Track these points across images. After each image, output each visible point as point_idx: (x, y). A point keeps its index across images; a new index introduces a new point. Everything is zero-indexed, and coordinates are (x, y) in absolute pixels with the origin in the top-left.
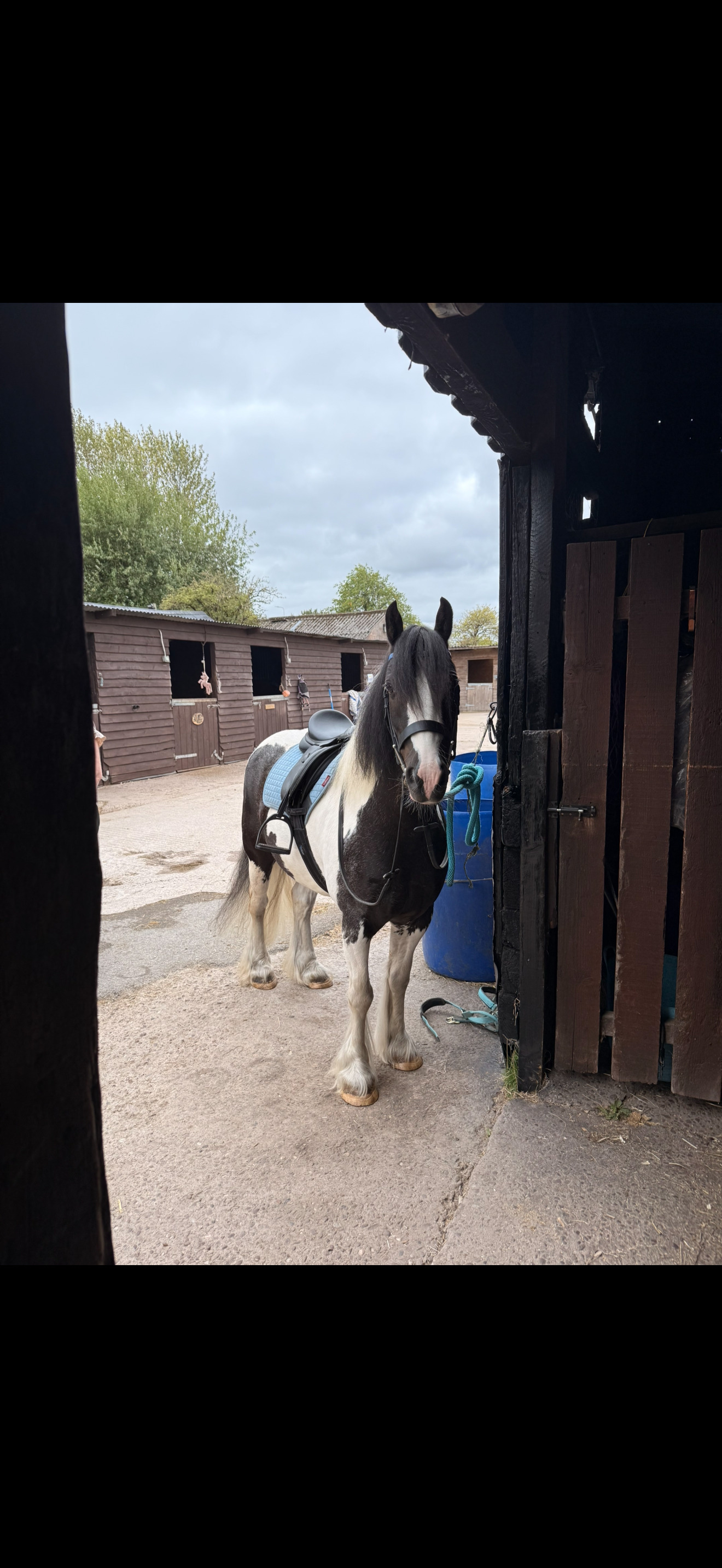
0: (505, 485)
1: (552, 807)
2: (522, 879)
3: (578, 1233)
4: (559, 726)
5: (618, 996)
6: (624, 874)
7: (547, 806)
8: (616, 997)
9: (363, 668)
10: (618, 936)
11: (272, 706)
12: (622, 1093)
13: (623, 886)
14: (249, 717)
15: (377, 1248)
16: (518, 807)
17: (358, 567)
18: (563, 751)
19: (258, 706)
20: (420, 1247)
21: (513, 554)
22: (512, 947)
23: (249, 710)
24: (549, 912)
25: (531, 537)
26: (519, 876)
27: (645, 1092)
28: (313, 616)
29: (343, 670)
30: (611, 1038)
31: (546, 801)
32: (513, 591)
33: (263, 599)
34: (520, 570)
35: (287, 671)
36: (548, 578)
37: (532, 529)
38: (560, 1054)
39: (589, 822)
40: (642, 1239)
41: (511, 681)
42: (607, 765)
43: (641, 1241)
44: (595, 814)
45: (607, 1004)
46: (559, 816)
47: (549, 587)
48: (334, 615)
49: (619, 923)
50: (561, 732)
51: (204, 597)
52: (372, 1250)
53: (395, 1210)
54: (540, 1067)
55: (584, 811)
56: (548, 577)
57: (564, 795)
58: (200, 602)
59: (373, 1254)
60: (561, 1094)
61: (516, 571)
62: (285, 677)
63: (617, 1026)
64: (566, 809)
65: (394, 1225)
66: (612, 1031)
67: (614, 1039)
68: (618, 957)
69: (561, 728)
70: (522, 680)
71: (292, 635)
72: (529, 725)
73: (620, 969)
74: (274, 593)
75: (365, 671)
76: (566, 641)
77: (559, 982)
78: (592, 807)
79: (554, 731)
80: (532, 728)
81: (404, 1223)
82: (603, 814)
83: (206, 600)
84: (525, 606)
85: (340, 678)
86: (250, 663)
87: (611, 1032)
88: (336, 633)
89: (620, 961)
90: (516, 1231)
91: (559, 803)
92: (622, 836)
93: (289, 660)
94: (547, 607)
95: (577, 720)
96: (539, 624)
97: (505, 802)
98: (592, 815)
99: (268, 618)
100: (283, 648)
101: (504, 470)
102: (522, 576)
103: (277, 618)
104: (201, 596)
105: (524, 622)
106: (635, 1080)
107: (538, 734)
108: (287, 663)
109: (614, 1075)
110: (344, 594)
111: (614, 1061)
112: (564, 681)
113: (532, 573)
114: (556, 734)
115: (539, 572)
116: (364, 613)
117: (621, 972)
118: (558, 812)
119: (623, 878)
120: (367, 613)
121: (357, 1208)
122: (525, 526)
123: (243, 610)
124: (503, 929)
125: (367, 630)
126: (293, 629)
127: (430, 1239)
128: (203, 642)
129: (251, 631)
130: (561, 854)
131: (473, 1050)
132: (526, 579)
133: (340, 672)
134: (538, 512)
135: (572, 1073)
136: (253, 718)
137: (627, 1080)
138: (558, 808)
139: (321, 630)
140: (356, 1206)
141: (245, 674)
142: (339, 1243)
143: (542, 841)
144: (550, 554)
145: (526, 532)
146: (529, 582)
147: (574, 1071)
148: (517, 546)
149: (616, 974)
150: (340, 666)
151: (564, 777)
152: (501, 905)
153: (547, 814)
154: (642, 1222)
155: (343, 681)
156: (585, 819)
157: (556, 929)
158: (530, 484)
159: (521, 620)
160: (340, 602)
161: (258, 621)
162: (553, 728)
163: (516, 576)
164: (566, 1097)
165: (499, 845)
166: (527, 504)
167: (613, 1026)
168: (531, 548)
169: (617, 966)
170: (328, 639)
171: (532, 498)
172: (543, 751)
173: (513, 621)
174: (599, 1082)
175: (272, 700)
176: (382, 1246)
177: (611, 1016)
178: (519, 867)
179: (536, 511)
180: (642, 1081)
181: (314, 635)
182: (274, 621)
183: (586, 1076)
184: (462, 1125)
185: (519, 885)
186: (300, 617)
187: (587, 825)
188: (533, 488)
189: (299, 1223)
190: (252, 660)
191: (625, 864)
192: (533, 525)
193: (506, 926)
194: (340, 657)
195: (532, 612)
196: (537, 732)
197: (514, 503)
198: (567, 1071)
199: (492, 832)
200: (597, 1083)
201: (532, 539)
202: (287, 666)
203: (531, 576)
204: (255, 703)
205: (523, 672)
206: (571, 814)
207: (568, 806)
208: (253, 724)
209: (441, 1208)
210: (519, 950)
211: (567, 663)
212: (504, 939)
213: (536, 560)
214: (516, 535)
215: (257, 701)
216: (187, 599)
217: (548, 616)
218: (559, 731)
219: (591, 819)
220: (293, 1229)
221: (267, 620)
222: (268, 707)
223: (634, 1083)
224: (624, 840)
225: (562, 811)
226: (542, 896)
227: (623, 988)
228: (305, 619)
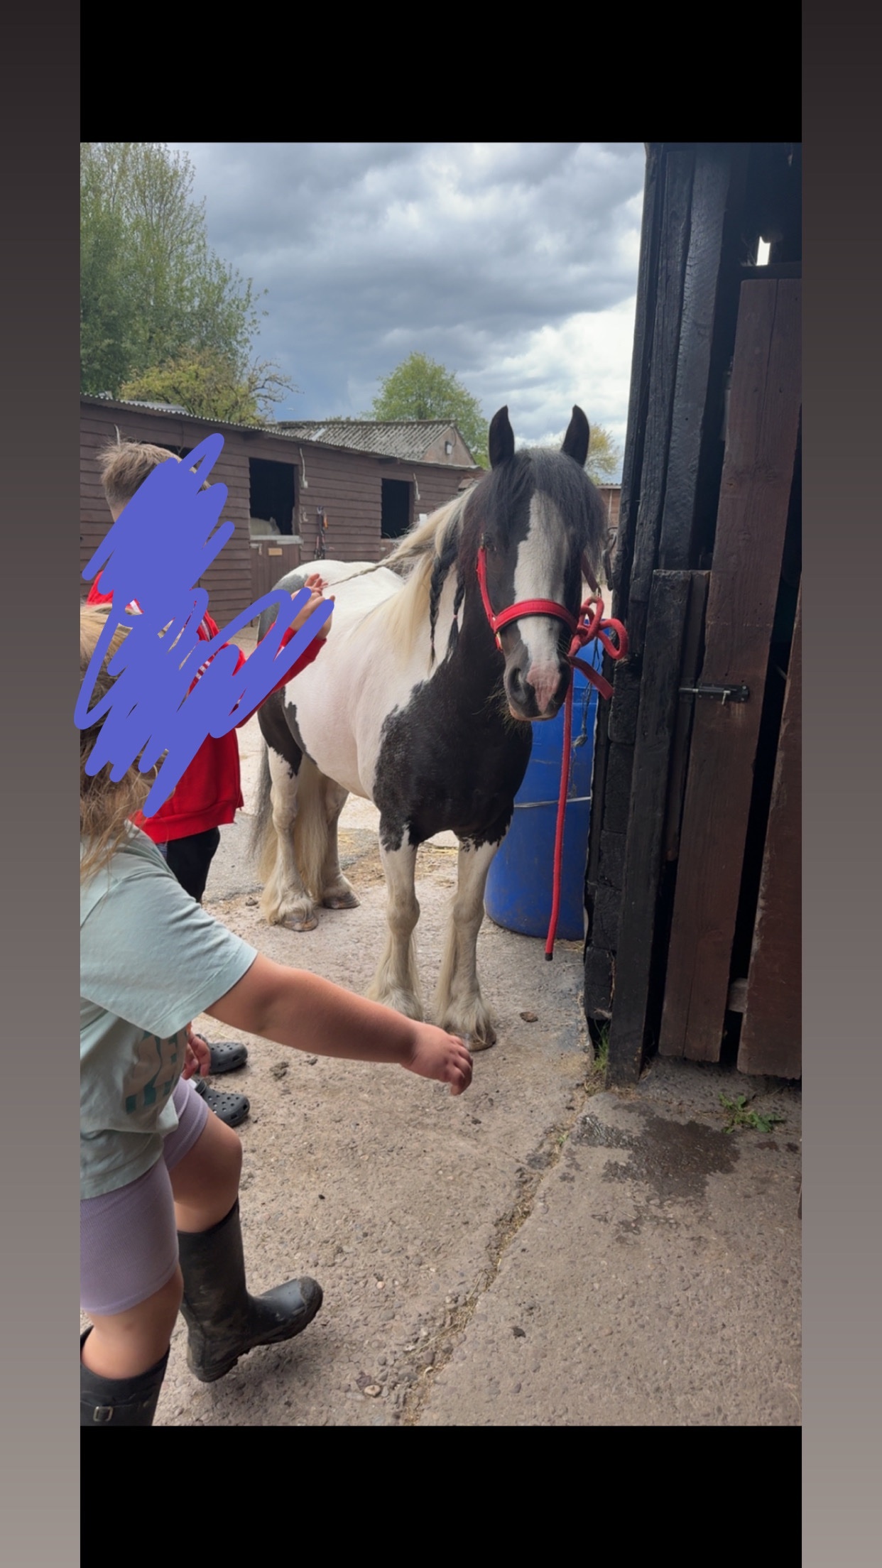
0: (654, 183)
1: (686, 686)
2: (633, 790)
3: (682, 1269)
4: (707, 566)
5: (755, 958)
6: (779, 786)
7: (679, 683)
8: (752, 959)
9: (413, 503)
10: (763, 874)
11: (278, 552)
12: (751, 1090)
13: (778, 802)
14: (243, 565)
15: (403, 1281)
16: (637, 685)
17: (414, 355)
18: (709, 602)
19: (258, 549)
20: (462, 1281)
21: (659, 293)
22: (612, 886)
23: (243, 555)
24: (668, 839)
25: (688, 268)
26: (630, 788)
27: (782, 1090)
28: (343, 423)
29: (383, 505)
30: (741, 1015)
31: (679, 679)
32: (654, 352)
33: (271, 394)
34: (666, 319)
35: (302, 499)
36: (708, 334)
37: (690, 254)
38: (668, 1038)
39: (739, 710)
40: (769, 1279)
41: (642, 494)
42: (772, 626)
43: (767, 1281)
44: (748, 697)
45: (739, 968)
46: (694, 700)
47: (708, 348)
48: (373, 424)
49: (767, 855)
50: (709, 573)
51: (184, 385)
52: (397, 1283)
53: (430, 1232)
54: (639, 1052)
55: (732, 692)
56: (708, 332)
57: (704, 668)
58: (177, 391)
59: (397, 1289)
60: (666, 1089)
61: (660, 322)
62: (297, 508)
63: (750, 998)
64: (707, 689)
65: (427, 1253)
66: (744, 1006)
67: (745, 1016)
68: (761, 902)
69: (710, 569)
70: (658, 493)
71: (311, 446)
72: (662, 561)
73: (761, 919)
74: (287, 384)
75: (415, 508)
76: (727, 434)
77: (673, 935)
78: (744, 688)
79: (700, 572)
80: (667, 567)
81: (442, 1250)
82: (759, 698)
83: (187, 389)
84: (671, 376)
85: (380, 516)
86: (248, 484)
87: (741, 1007)
88: (377, 449)
89: (763, 908)
90: (596, 1264)
91: (696, 680)
92: (783, 731)
93: (306, 484)
94: (703, 381)
95: (735, 556)
96: (689, 405)
97: (618, 679)
98: (743, 699)
99: (276, 423)
100: (297, 465)
101: (653, 158)
102: (669, 329)
103: (289, 423)
104: (180, 382)
105: (667, 402)
106: (770, 1073)
107: (675, 575)
108: (303, 488)
109: (742, 1065)
110: (390, 394)
111: (742, 1045)
112: (721, 496)
113: (684, 325)
114: (702, 576)
115: (695, 323)
116: (419, 424)
117: (764, 924)
118: (694, 694)
119: (779, 792)
120: (422, 423)
121: (377, 1228)
122: (679, 250)
123: (240, 407)
124: (600, 859)
125: (422, 448)
126: (314, 438)
127: (477, 1270)
128: (179, 448)
129: (250, 436)
130: (692, 754)
131: (546, 1027)
132: (675, 335)
133: (379, 508)
134: (701, 227)
135: (683, 1061)
136: (249, 567)
137: (759, 1072)
138: (695, 687)
139: (353, 443)
140: (375, 1226)
141: (240, 500)
142: (350, 1272)
143: (666, 735)
144: (714, 296)
145: (680, 259)
146: (678, 339)
147: (685, 1059)
148: (664, 281)
149: (756, 926)
150: (379, 499)
151: (707, 642)
152: (599, 827)
153: (678, 696)
154: (770, 1256)
155: (383, 521)
156: (732, 704)
157: (676, 861)
158: (692, 182)
159: (664, 397)
160: (385, 405)
161: (263, 426)
162: (697, 569)
163: (661, 328)
164: (672, 1093)
165: (602, 741)
166: (685, 213)
167: (745, 998)
168: (686, 285)
169: (759, 915)
170: (364, 456)
171: (694, 205)
172: (678, 601)
173: (651, 400)
174: (720, 1075)
175: (279, 543)
176: (410, 1278)
177: (744, 985)
178: (631, 773)
179: (698, 226)
180: (780, 1074)
181: (343, 447)
182: (285, 426)
183: (702, 1065)
184: (527, 1124)
185: (628, 799)
186: (324, 424)
187: (735, 714)
188: (696, 188)
189: (294, 1245)
190: (251, 480)
191: (783, 771)
192: (691, 248)
193: (605, 856)
194: (381, 484)
195: (680, 386)
196: (674, 572)
197: (664, 211)
198: (675, 1059)
199: (596, 723)
200: (718, 1077)
201: (688, 270)
202: (302, 492)
203: (682, 329)
204: (254, 545)
205: (661, 480)
206: (712, 697)
207: (710, 685)
208: (250, 577)
209: (495, 1230)
210: (621, 890)
211: (727, 467)
212: (601, 874)
213: (691, 305)
214: (664, 262)
215: (256, 542)
216: (157, 386)
217: (705, 393)
218: (705, 573)
219: (742, 705)
220: (285, 1252)
221: (274, 426)
222: (274, 552)
223: (767, 1078)
224: (785, 737)
225: (699, 693)
226: (659, 814)
227: (764, 947)
228: (331, 426)
